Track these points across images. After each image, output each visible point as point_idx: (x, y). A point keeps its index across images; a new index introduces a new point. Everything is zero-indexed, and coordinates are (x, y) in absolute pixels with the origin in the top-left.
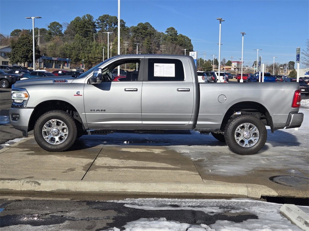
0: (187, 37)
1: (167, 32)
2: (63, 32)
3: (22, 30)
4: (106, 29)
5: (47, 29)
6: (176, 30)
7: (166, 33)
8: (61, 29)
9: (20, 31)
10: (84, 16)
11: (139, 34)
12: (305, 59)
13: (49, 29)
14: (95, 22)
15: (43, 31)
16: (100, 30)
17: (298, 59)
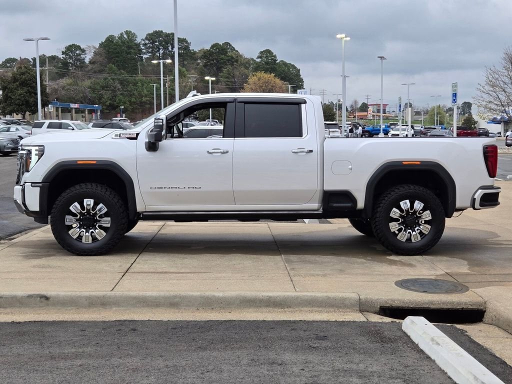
0: (293, 66)
1: (261, 57)
2: (87, 61)
3: (19, 59)
4: (158, 55)
5: (61, 56)
6: (274, 54)
7: (259, 60)
8: (83, 56)
9: (16, 60)
10: (122, 34)
11: (213, 61)
13: (63, 57)
14: (139, 44)
15: (53, 58)
16: (148, 56)
17: (454, 100)
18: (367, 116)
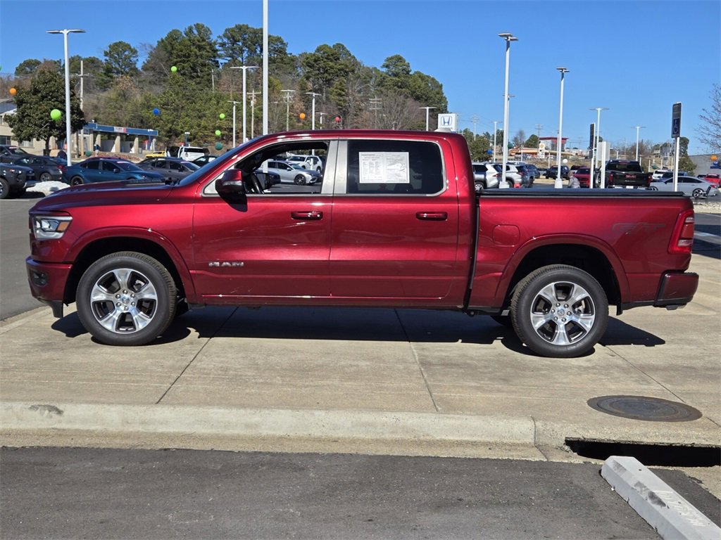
0: (433, 79)
1: (387, 66)
2: (139, 66)
3: (42, 61)
4: (241, 59)
5: (103, 59)
6: (406, 62)
7: (385, 70)
8: (133, 59)
9: (38, 63)
10: (190, 29)
11: (319, 70)
12: (707, 132)
13: (106, 60)
14: (215, 43)
15: (91, 63)
16: (227, 61)
18: (536, 154)
